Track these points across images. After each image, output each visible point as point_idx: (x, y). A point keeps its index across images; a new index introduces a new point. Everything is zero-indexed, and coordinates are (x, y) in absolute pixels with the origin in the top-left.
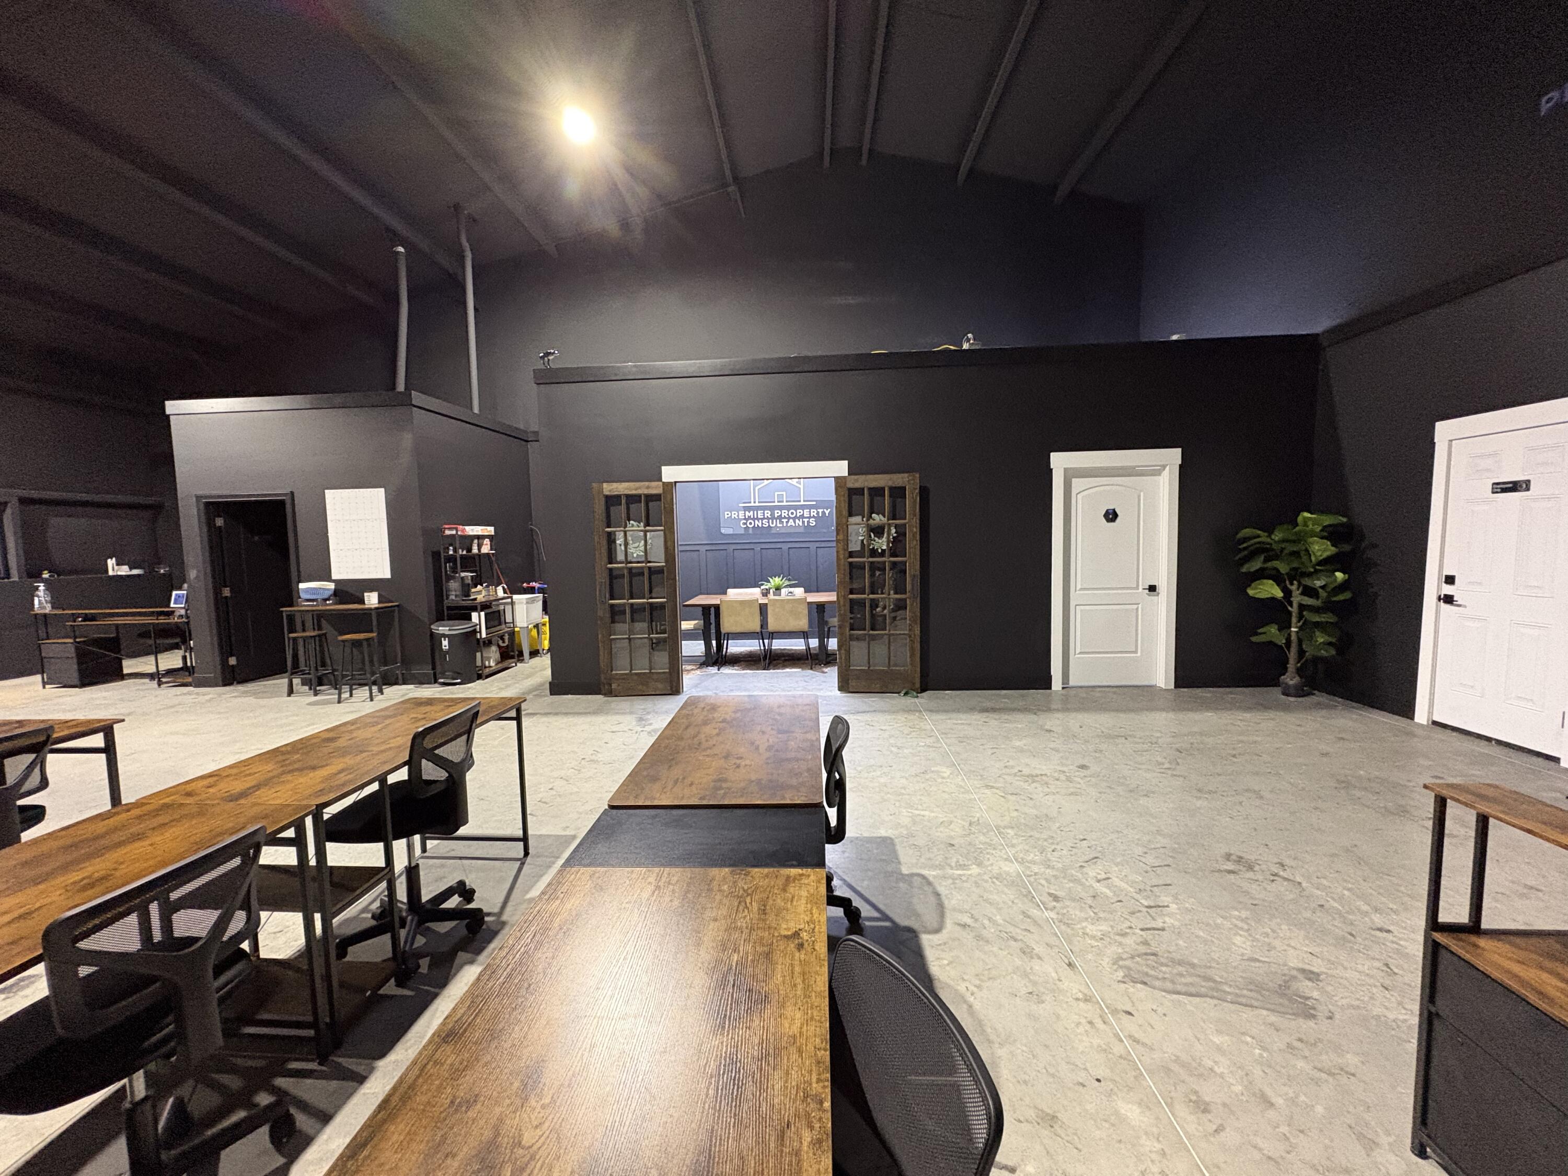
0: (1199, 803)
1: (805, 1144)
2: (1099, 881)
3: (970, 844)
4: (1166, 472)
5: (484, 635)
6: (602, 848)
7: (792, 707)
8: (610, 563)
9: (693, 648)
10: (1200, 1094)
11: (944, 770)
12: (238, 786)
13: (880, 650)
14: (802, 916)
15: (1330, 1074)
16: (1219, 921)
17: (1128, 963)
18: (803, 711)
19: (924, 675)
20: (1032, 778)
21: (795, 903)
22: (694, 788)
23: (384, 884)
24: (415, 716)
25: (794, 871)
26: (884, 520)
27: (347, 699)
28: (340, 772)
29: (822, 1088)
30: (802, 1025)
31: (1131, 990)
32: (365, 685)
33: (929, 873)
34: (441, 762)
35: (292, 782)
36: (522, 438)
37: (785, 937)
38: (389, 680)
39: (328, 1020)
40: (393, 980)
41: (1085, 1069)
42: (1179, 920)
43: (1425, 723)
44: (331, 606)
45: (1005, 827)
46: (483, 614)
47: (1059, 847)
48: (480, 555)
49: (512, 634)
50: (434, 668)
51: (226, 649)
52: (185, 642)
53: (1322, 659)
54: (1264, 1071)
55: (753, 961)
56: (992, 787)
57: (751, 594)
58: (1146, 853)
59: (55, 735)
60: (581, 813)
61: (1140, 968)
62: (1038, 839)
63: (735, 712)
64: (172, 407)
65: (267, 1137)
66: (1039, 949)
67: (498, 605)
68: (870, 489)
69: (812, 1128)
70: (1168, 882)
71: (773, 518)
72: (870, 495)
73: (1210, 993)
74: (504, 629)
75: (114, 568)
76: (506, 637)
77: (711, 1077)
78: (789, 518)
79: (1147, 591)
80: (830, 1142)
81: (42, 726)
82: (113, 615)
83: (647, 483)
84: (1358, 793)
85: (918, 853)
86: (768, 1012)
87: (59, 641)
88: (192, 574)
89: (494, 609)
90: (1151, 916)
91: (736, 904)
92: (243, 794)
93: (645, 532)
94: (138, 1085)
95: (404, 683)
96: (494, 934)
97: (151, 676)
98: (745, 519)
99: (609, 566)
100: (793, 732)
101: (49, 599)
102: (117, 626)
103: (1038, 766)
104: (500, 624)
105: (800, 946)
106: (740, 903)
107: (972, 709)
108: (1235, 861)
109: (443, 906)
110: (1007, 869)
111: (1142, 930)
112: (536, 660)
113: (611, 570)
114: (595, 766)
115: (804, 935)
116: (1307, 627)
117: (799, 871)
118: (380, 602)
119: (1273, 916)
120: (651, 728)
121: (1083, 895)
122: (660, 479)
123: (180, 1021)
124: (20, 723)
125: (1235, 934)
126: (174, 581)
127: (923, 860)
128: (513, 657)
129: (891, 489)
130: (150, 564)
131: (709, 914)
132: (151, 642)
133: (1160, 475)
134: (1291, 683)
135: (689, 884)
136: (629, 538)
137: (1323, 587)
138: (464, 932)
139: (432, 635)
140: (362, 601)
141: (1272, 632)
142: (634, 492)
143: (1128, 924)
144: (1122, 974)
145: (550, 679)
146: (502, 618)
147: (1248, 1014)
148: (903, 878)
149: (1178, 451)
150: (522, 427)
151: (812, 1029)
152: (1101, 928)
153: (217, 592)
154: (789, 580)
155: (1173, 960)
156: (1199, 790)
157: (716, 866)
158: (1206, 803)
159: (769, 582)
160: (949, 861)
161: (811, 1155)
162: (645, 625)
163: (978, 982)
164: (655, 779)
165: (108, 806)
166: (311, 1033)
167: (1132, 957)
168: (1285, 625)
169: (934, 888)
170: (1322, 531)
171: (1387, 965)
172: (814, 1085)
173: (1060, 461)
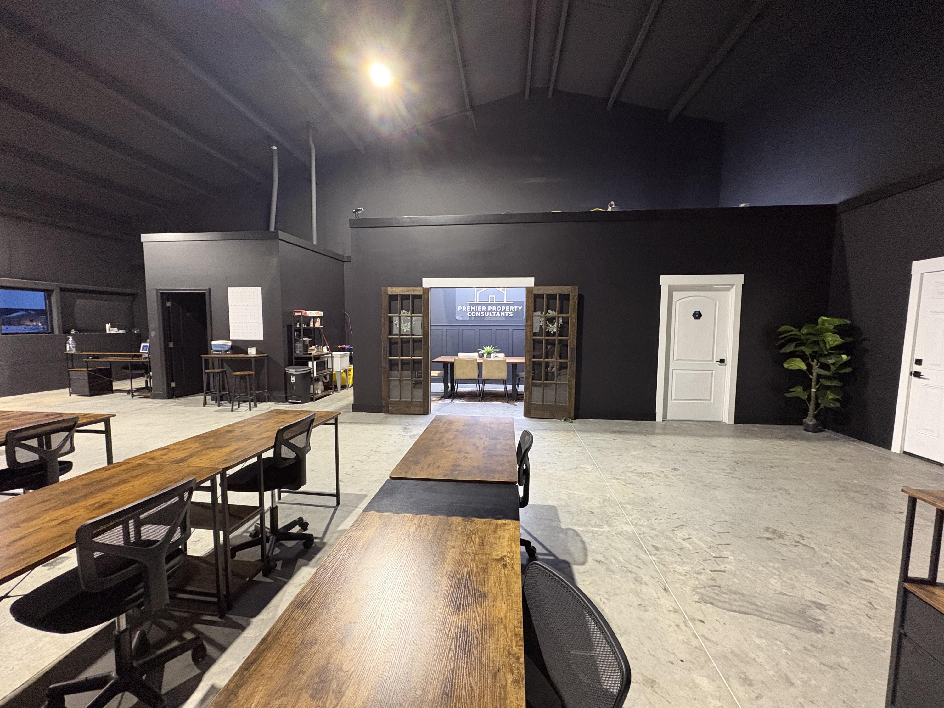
0: (749, 495)
1: (509, 682)
2: (684, 540)
3: (604, 512)
4: (733, 290)
5: (315, 375)
6: (386, 501)
7: (498, 424)
8: (390, 335)
9: (437, 387)
10: (747, 674)
11: (588, 467)
12: (179, 455)
13: (550, 393)
14: (505, 548)
15: (831, 668)
16: (761, 568)
17: (702, 591)
18: (504, 427)
19: (577, 409)
20: (643, 475)
21: (501, 541)
22: (440, 469)
23: (258, 516)
24: (278, 420)
25: (500, 522)
26: (556, 314)
27: (236, 409)
28: (236, 450)
29: (519, 650)
30: (506, 612)
31: (704, 607)
32: (247, 401)
33: (579, 529)
34: (292, 447)
35: (209, 454)
36: (340, 260)
37: (496, 560)
38: (260, 399)
39: (225, 593)
40: (261, 573)
41: (674, 653)
42: (734, 566)
43: (898, 452)
44: (229, 355)
45: (626, 504)
46: (315, 362)
47: (659, 518)
48: (314, 328)
49: (331, 375)
50: (286, 393)
51: (170, 377)
52: (147, 372)
53: (830, 409)
54: (788, 663)
55: (476, 573)
56: (618, 479)
57: (473, 356)
58: (714, 524)
59: (79, 422)
60: (370, 482)
61: (709, 594)
62: (646, 512)
63: (464, 426)
64: (145, 237)
65: (190, 657)
66: (646, 579)
67: (323, 358)
68: (547, 295)
69: (513, 673)
70: (728, 543)
71: (487, 311)
72: (547, 298)
73: (754, 612)
74: (327, 372)
75: (110, 329)
76: (328, 377)
77: (453, 639)
78: (497, 311)
79: (719, 363)
80: (524, 682)
81: (72, 417)
82: (107, 356)
83: (413, 288)
84: (852, 494)
85: (571, 517)
86: (486, 604)
87: (79, 369)
88: (153, 334)
89: (321, 360)
90: (716, 562)
91: (466, 539)
92: (182, 460)
93: (412, 317)
94: (122, 622)
95: (268, 402)
96: (319, 550)
97: (128, 392)
98: (470, 311)
99: (390, 336)
100: (499, 439)
101: (74, 345)
102: (110, 362)
103: (646, 467)
104: (325, 369)
105: (505, 566)
106: (468, 538)
107: (606, 431)
108: (772, 532)
109: (290, 532)
110: (626, 529)
111: (711, 571)
112: (344, 391)
113: (390, 339)
114: (378, 454)
115: (507, 559)
116: (822, 389)
117: (503, 521)
118: (256, 354)
119: (796, 568)
120: (412, 433)
121: (674, 547)
122: (421, 286)
123: (147, 587)
124: (61, 414)
125: (771, 578)
126: (141, 338)
127: (574, 521)
128: (331, 389)
129: (560, 295)
130: (129, 327)
131: (449, 543)
132: (128, 372)
133: (729, 291)
134: (811, 423)
135: (438, 526)
136: (402, 321)
137: (833, 364)
138: (302, 547)
139: (286, 373)
140: (247, 353)
141: (798, 391)
142: (406, 293)
143: (702, 567)
144: (698, 597)
145: (353, 402)
146: (326, 366)
147: (778, 627)
148: (562, 530)
149: (742, 276)
150: (341, 253)
151: (511, 615)
152: (685, 568)
153: (166, 346)
154: (496, 349)
155: (731, 591)
156: (749, 488)
157: (454, 516)
158: (754, 496)
159: (484, 349)
160: (590, 522)
161: (512, 689)
162: (409, 373)
163: (607, 597)
164: (416, 463)
165: (105, 464)
166: (215, 600)
167: (705, 587)
168: (807, 388)
169: (581, 538)
170: (834, 328)
171: (870, 603)
172: (514, 648)
173: (666, 281)
